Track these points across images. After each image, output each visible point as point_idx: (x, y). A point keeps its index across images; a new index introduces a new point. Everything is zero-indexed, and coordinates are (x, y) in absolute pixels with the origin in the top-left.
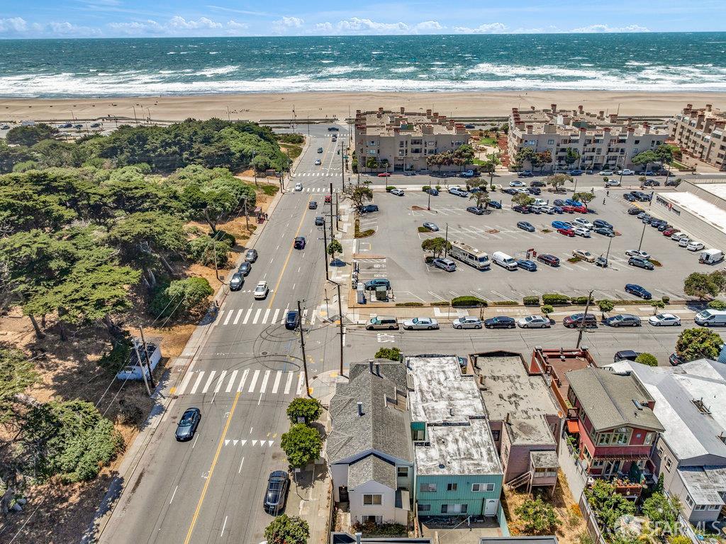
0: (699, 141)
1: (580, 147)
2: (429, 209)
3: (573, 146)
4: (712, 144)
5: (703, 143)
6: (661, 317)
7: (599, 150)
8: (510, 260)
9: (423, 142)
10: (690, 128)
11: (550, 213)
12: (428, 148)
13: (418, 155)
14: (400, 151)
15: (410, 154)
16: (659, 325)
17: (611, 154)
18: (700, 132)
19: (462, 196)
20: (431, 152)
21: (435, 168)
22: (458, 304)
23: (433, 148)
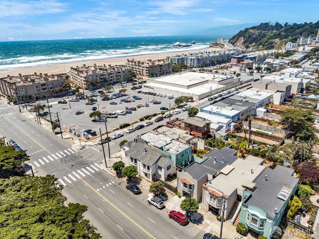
0: (138, 70)
1: (107, 77)
2: (70, 108)
3: (104, 77)
4: (143, 70)
5: (139, 70)
6: (176, 112)
7: (113, 77)
8: (123, 112)
9: (46, 85)
10: (132, 66)
11: (115, 98)
12: (50, 87)
13: (46, 91)
14: (37, 90)
15: (42, 91)
16: (176, 114)
17: (117, 77)
18: (137, 67)
19: (77, 101)
20: (51, 88)
21: (55, 94)
22: (122, 127)
23: (52, 86)
